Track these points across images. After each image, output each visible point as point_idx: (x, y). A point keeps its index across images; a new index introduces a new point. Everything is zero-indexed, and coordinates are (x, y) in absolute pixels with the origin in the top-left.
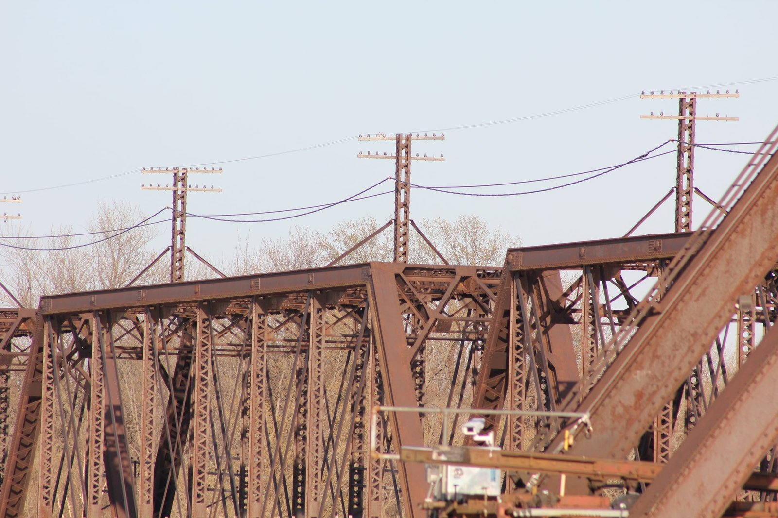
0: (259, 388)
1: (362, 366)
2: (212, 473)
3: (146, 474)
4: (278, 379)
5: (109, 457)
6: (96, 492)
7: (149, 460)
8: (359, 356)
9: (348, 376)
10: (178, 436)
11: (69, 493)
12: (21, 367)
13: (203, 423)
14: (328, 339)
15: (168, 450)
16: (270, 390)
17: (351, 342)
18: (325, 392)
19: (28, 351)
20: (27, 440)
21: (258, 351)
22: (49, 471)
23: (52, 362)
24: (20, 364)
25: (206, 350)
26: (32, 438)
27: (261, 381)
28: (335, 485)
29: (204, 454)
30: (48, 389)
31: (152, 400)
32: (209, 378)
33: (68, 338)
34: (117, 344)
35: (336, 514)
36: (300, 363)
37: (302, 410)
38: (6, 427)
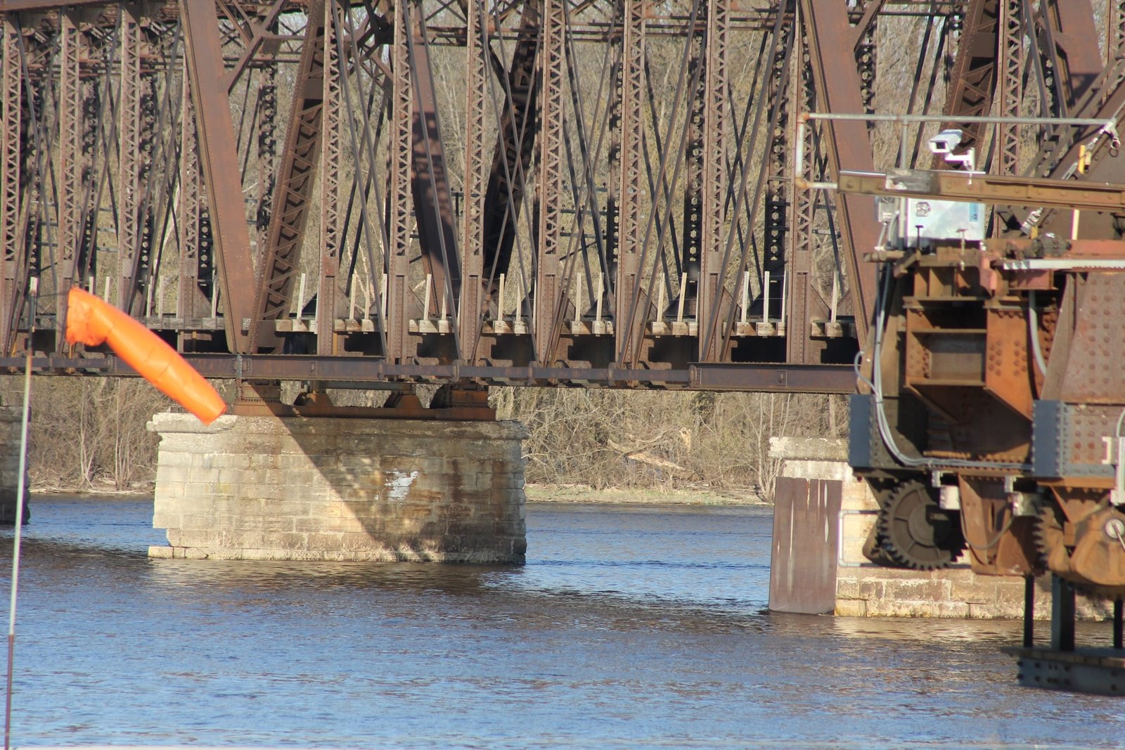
0: (635, 87)
1: (784, 55)
2: (568, 211)
3: (473, 212)
4: (662, 75)
5: (419, 187)
6: (402, 237)
7: (477, 192)
8: (780, 40)
9: (764, 68)
10: (519, 158)
11: (363, 236)
12: (293, 57)
13: (554, 138)
14: (734, 15)
15: (504, 177)
16: (650, 90)
17: (768, 20)
18: (730, 93)
19: (303, 33)
20: (302, 163)
21: (633, 33)
22: (334, 207)
23: (336, 50)
24: (292, 52)
25: (558, 33)
26: (310, 160)
27: (637, 78)
28: (745, 227)
29: (555, 184)
30: (332, 89)
31: (480, 104)
32: (563, 72)
33: (360, 14)
34: (430, 23)
35: (746, 270)
36: (694, 50)
37: (697, 119)
38: (273, 142)
